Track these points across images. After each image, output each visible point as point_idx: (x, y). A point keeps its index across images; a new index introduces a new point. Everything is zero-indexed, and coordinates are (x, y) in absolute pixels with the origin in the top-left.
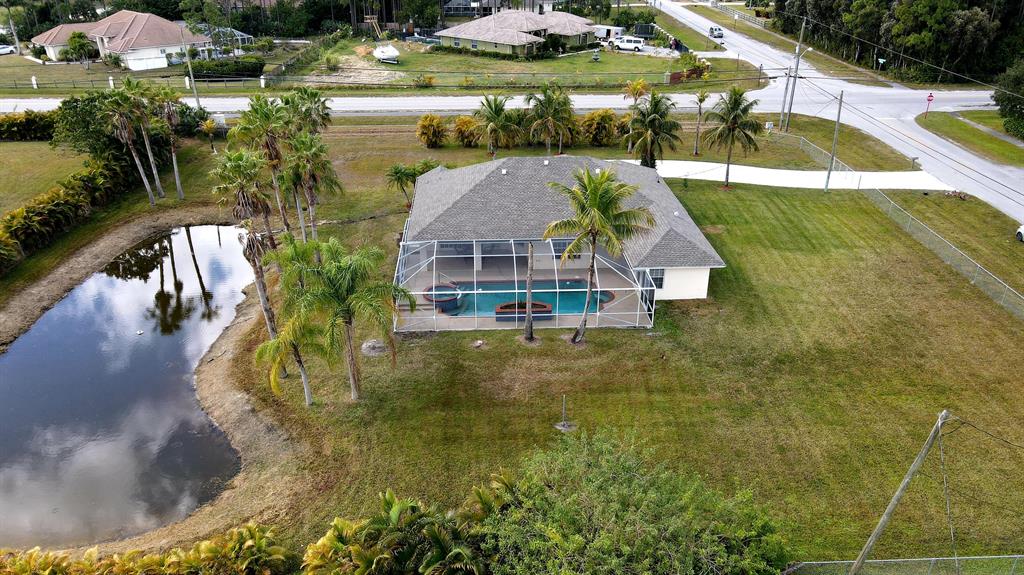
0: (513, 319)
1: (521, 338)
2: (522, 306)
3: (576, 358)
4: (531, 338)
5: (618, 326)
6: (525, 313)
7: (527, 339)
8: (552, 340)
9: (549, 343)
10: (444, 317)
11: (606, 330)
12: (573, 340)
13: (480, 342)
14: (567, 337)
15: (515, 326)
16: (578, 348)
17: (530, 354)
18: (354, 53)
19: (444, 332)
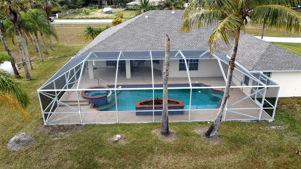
0: (151, 114)
1: (157, 133)
2: (159, 102)
3: (212, 155)
4: (167, 133)
5: (244, 120)
6: (161, 108)
7: (163, 133)
8: (187, 135)
9: (184, 137)
10: (95, 111)
11: (234, 124)
12: (208, 134)
13: (118, 136)
14: (201, 131)
15: (153, 119)
16: (213, 143)
17: (166, 150)
18: (97, 12)
19: (89, 125)
